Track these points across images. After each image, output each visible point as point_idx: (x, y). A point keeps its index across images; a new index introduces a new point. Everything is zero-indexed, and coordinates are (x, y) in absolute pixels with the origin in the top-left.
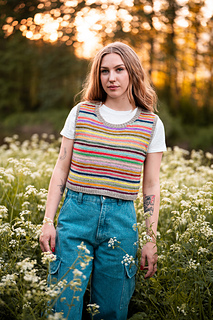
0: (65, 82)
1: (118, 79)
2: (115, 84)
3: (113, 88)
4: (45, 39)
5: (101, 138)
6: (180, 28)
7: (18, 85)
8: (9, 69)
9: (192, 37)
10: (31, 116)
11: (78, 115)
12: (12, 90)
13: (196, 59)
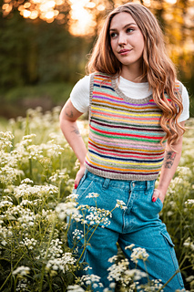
0: (62, 57)
1: (128, 42)
2: (126, 47)
3: (124, 53)
4: (42, 17)
5: (124, 117)
6: (168, 4)
7: (18, 61)
8: (9, 46)
9: (179, 12)
10: (31, 90)
11: (91, 89)
12: (13, 66)
13: (184, 34)
